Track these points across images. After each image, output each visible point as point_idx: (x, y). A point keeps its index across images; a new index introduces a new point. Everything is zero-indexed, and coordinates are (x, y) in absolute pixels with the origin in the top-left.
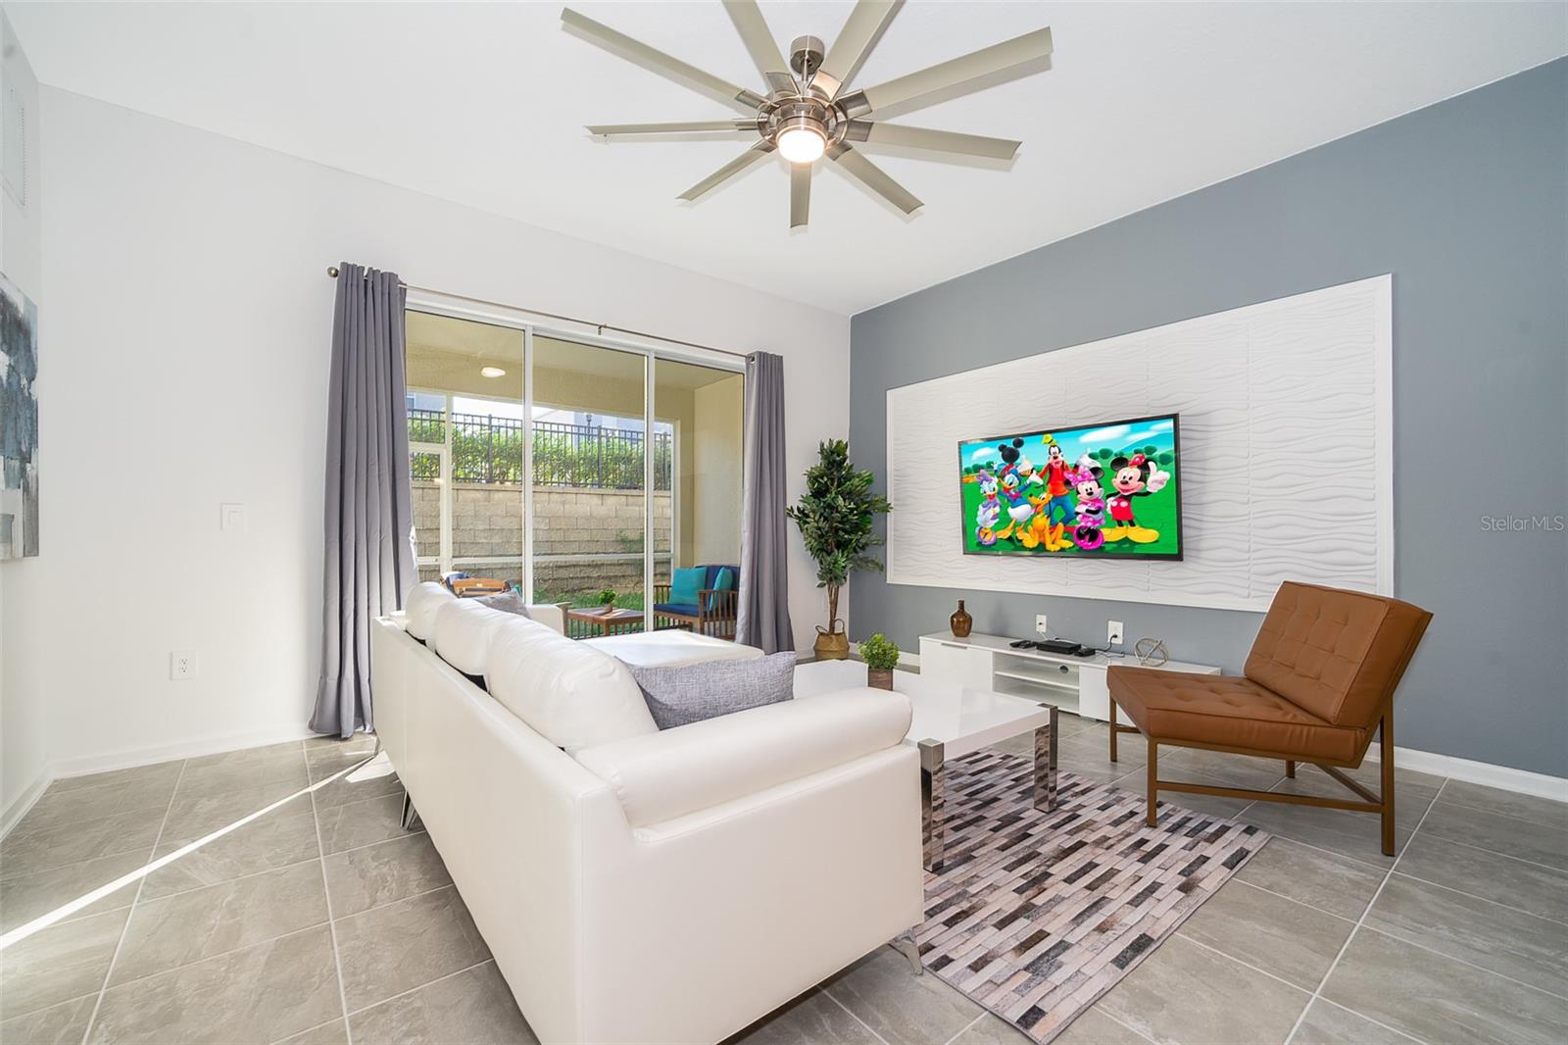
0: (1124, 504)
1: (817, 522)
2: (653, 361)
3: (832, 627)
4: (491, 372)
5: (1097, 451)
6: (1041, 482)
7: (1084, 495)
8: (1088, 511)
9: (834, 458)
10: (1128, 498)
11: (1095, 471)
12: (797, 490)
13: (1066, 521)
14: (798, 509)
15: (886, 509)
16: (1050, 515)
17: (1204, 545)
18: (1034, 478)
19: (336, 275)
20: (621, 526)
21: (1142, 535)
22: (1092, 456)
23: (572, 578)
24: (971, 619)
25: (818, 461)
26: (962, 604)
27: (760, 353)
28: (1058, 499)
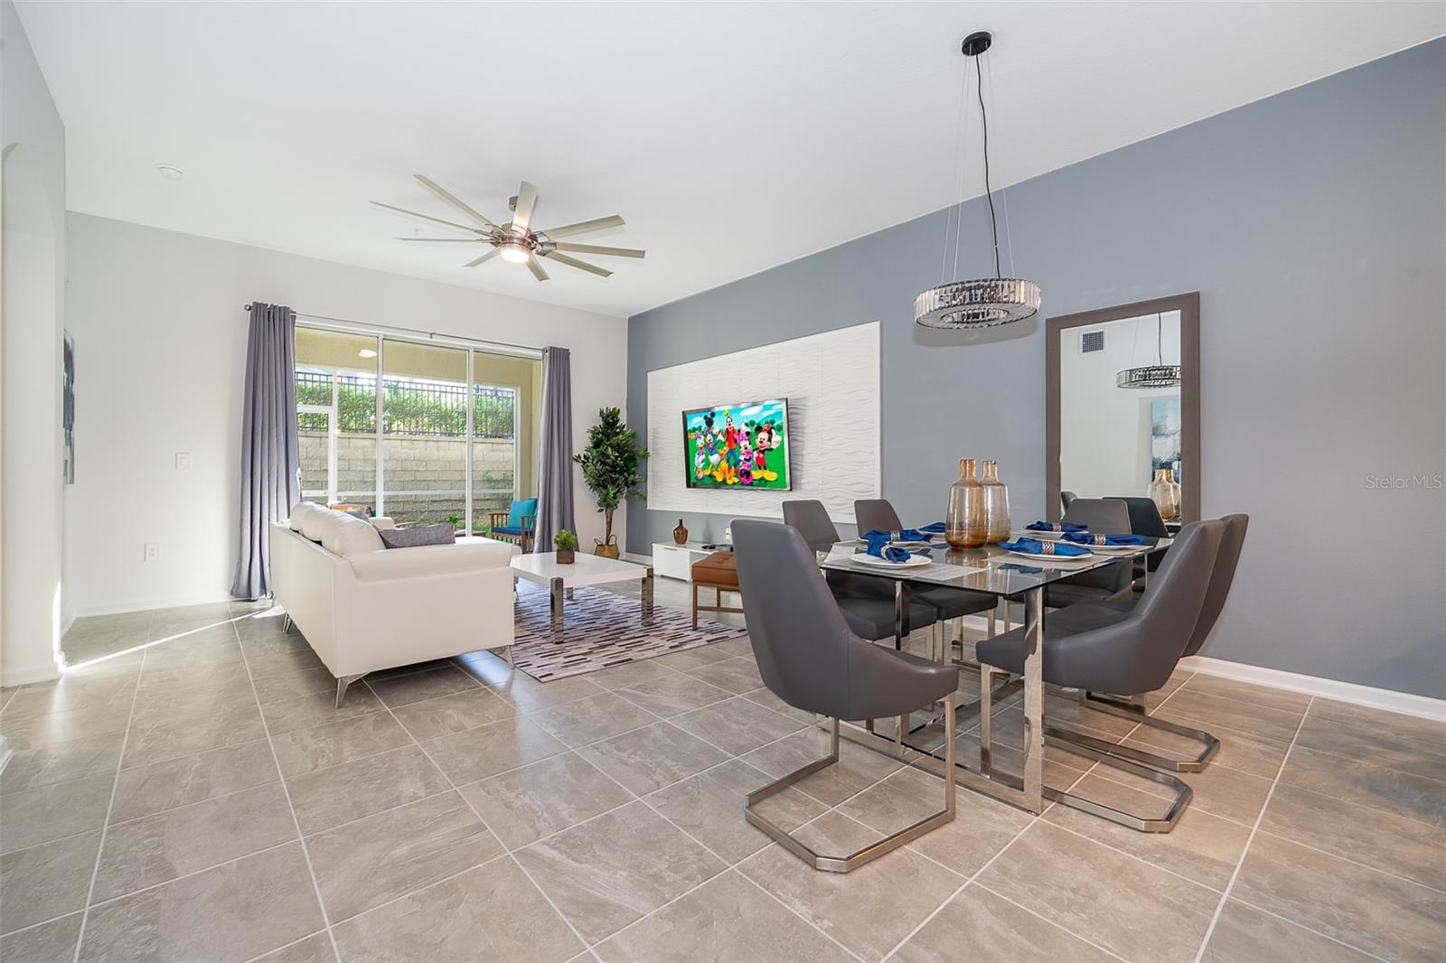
0: (761, 456)
1: (595, 466)
2: (472, 353)
3: (608, 541)
4: (366, 353)
5: (748, 421)
6: (723, 440)
7: (743, 449)
8: (745, 459)
9: (610, 419)
10: (763, 452)
11: (748, 433)
12: (581, 442)
13: (735, 465)
14: (585, 456)
15: (646, 456)
16: (728, 461)
17: (803, 481)
18: (720, 437)
19: (249, 309)
20: (487, 468)
21: (770, 476)
22: (746, 425)
23: (445, 511)
24: (687, 531)
25: (599, 423)
26: (681, 521)
27: (551, 348)
28: (731, 451)
